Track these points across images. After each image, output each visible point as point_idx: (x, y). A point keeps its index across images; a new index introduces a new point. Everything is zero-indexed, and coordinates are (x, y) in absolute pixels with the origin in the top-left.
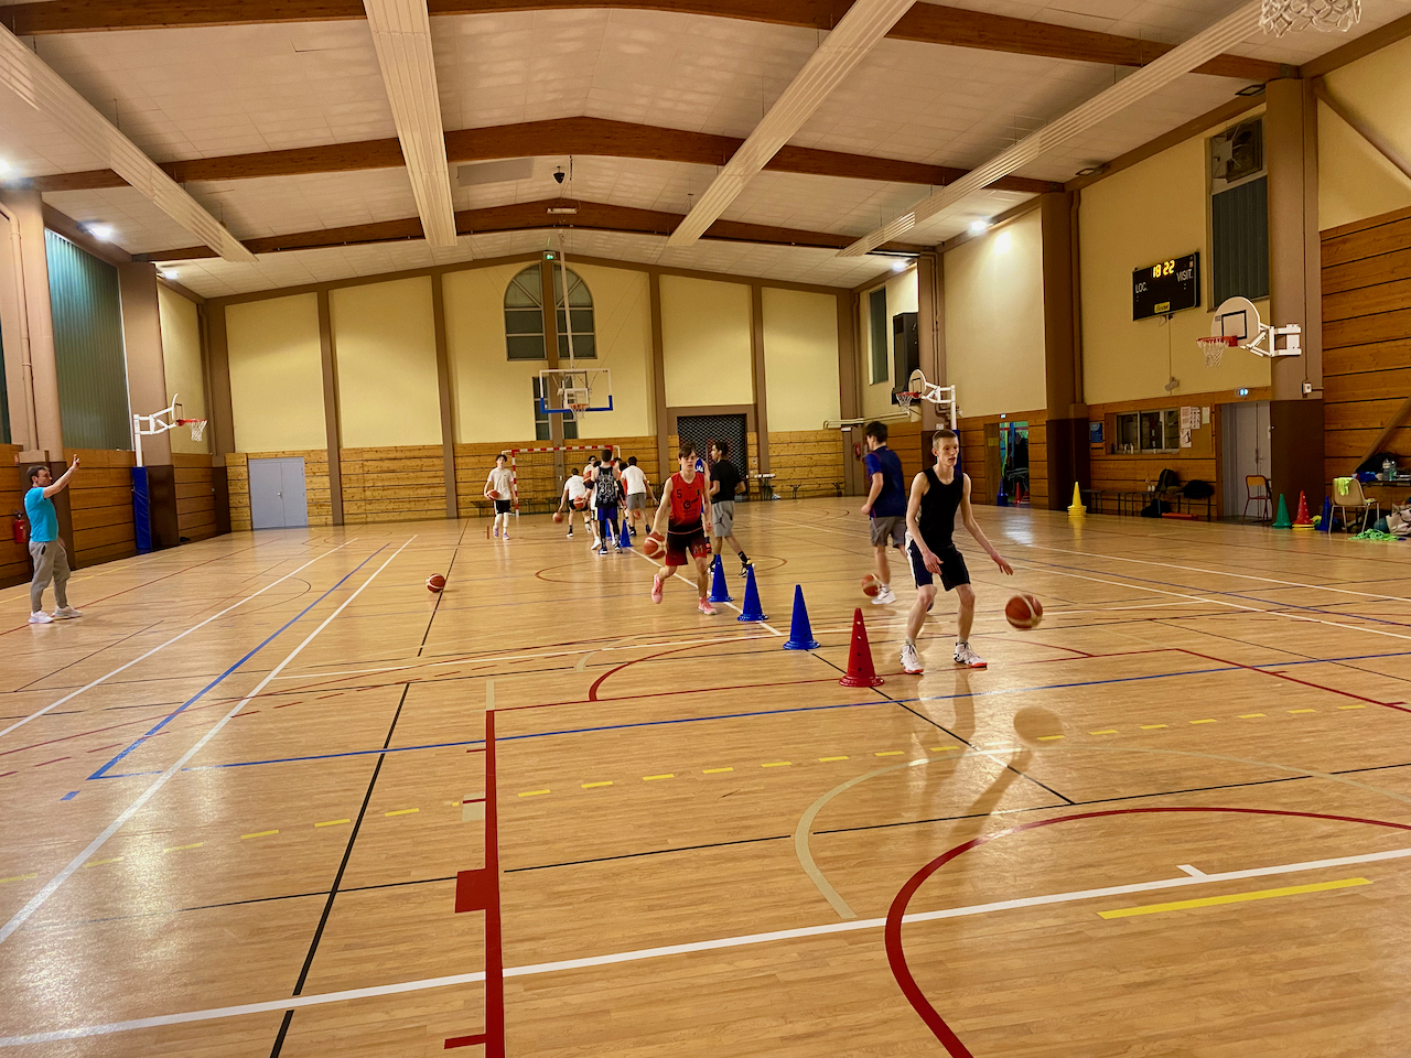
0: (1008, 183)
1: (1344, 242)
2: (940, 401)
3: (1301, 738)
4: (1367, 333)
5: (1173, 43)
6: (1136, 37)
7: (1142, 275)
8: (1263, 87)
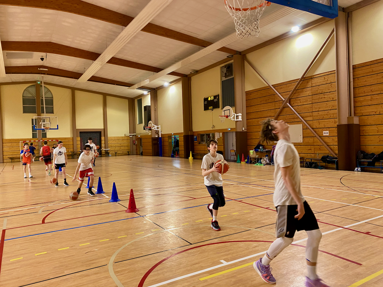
0: (173, 73)
1: (251, 94)
2: (156, 129)
3: (247, 219)
4: (255, 116)
5: (212, 42)
6: (204, 40)
7: (206, 99)
8: (233, 56)
